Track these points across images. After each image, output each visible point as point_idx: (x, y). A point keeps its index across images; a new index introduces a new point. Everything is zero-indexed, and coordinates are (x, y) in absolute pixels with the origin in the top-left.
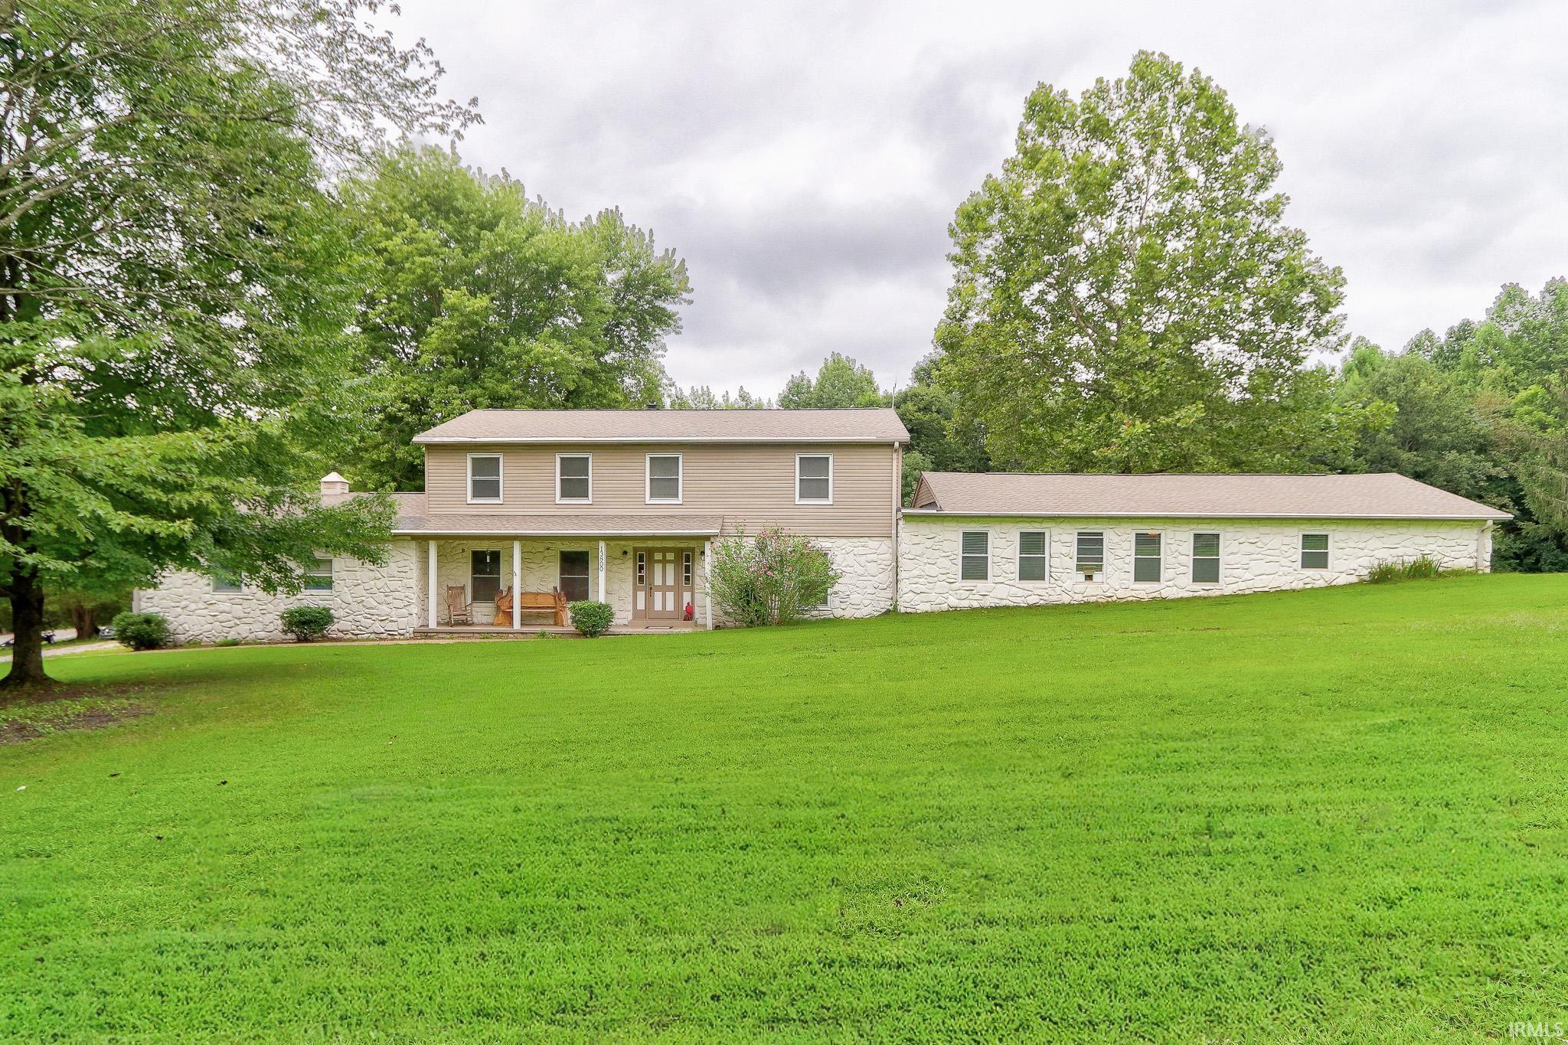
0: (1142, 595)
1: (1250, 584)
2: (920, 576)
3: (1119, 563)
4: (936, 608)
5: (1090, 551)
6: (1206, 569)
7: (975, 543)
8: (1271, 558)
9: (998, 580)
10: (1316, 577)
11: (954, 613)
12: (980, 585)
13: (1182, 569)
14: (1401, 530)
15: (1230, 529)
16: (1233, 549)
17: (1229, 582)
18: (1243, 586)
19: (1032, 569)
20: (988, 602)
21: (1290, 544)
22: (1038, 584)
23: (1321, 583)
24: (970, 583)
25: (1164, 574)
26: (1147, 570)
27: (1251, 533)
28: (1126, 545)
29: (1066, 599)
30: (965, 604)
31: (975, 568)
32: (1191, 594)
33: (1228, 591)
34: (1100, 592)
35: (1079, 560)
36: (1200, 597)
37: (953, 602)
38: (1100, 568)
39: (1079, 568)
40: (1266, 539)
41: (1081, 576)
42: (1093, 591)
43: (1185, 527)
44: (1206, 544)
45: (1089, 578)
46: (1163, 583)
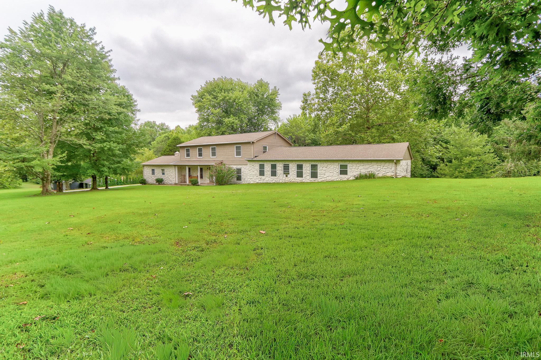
0: (298, 181)
1: (325, 179)
2: (251, 175)
3: (293, 172)
4: (254, 182)
5: (286, 169)
6: (314, 175)
7: (262, 167)
8: (330, 172)
9: (267, 176)
10: (344, 177)
11: (258, 184)
12: (263, 177)
13: (308, 174)
14: (369, 163)
15: (320, 163)
16: (321, 169)
17: (320, 178)
18: (323, 179)
19: (274, 173)
20: (265, 181)
21: (336, 168)
22: (275, 177)
23: (345, 179)
24: (261, 177)
25: (304, 176)
26: (300, 174)
27: (325, 164)
28: (294, 168)
29: (281, 181)
30: (260, 182)
31: (262, 173)
32: (310, 181)
33: (320, 181)
34: (288, 180)
35: (284, 171)
36: (312, 182)
37: (257, 181)
38: (289, 174)
39: (284, 173)
40: (329, 166)
41: (285, 176)
42: (287, 179)
43: (308, 163)
44: (314, 167)
45: (287, 176)
46: (304, 178)
